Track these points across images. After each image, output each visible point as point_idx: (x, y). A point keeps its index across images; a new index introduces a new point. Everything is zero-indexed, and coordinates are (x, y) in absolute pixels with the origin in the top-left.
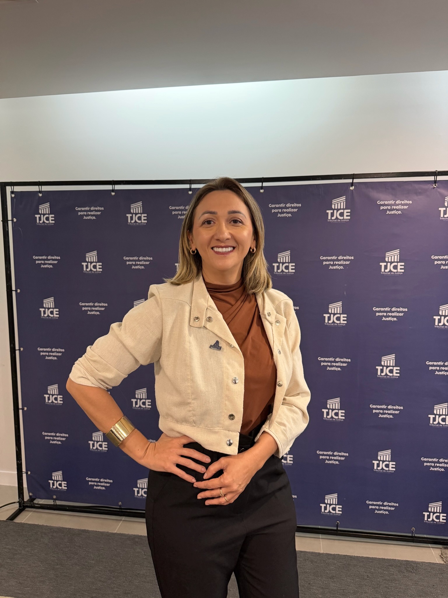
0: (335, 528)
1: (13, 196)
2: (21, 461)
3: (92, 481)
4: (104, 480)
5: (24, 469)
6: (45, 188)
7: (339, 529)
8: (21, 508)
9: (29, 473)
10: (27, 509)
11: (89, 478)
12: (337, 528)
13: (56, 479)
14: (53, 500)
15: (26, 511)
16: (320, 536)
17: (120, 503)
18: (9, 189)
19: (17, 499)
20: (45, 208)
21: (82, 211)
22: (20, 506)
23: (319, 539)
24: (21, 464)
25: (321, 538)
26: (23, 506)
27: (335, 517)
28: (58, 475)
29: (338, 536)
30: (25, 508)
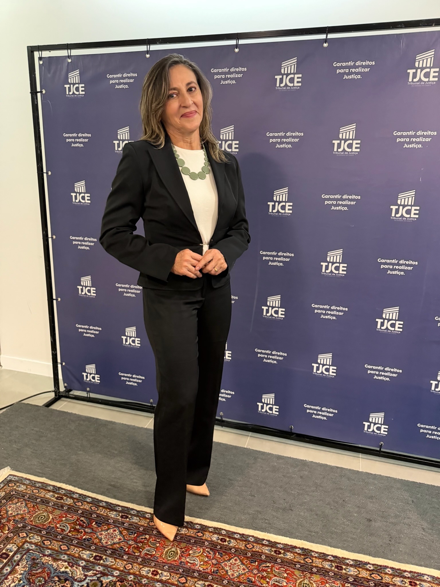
0: (378, 449)
1: (41, 62)
2: (56, 352)
3: (124, 376)
4: (136, 377)
5: (59, 360)
6: (75, 52)
7: (382, 450)
8: (56, 397)
9: (64, 364)
10: (63, 399)
11: (121, 373)
12: (380, 449)
13: (89, 372)
14: (86, 392)
15: (62, 400)
16: (360, 455)
17: (151, 401)
18: (36, 54)
19: (53, 389)
20: (74, 76)
21: (113, 79)
22: (56, 395)
23: (359, 458)
24: (56, 355)
25: (361, 458)
26: (59, 395)
27: (379, 438)
28: (91, 368)
29: (380, 457)
30: (61, 398)
